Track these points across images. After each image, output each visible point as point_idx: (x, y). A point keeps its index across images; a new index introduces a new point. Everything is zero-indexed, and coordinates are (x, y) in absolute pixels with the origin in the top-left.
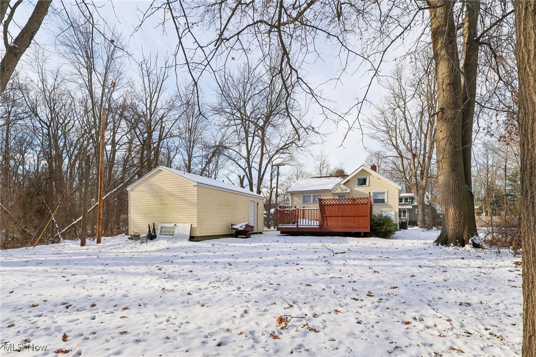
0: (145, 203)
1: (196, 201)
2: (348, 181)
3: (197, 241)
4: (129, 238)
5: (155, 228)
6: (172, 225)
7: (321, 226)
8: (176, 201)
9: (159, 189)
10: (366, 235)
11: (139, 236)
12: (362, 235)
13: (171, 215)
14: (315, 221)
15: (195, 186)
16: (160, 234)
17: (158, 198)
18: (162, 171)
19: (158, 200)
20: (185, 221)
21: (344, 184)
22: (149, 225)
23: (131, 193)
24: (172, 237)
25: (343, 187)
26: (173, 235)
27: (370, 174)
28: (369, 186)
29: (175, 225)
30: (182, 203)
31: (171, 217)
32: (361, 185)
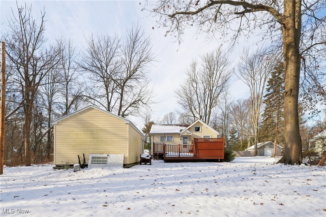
0: (74, 136)
1: (128, 136)
2: (190, 128)
3: (128, 168)
4: (53, 168)
5: (85, 158)
6: (105, 155)
7: (195, 155)
8: (107, 136)
9: (90, 125)
10: (221, 161)
11: (73, 165)
12: (219, 161)
13: (102, 147)
14: (186, 153)
15: (127, 124)
16: (92, 163)
17: (88, 132)
18: (93, 109)
19: (88, 134)
20: (119, 152)
21: (188, 129)
22: (78, 156)
23: (57, 127)
24: (105, 165)
25: (188, 131)
26: (106, 164)
27: (202, 125)
28: (201, 132)
29: (108, 155)
30: (113, 138)
31: (102, 149)
32: (197, 131)
